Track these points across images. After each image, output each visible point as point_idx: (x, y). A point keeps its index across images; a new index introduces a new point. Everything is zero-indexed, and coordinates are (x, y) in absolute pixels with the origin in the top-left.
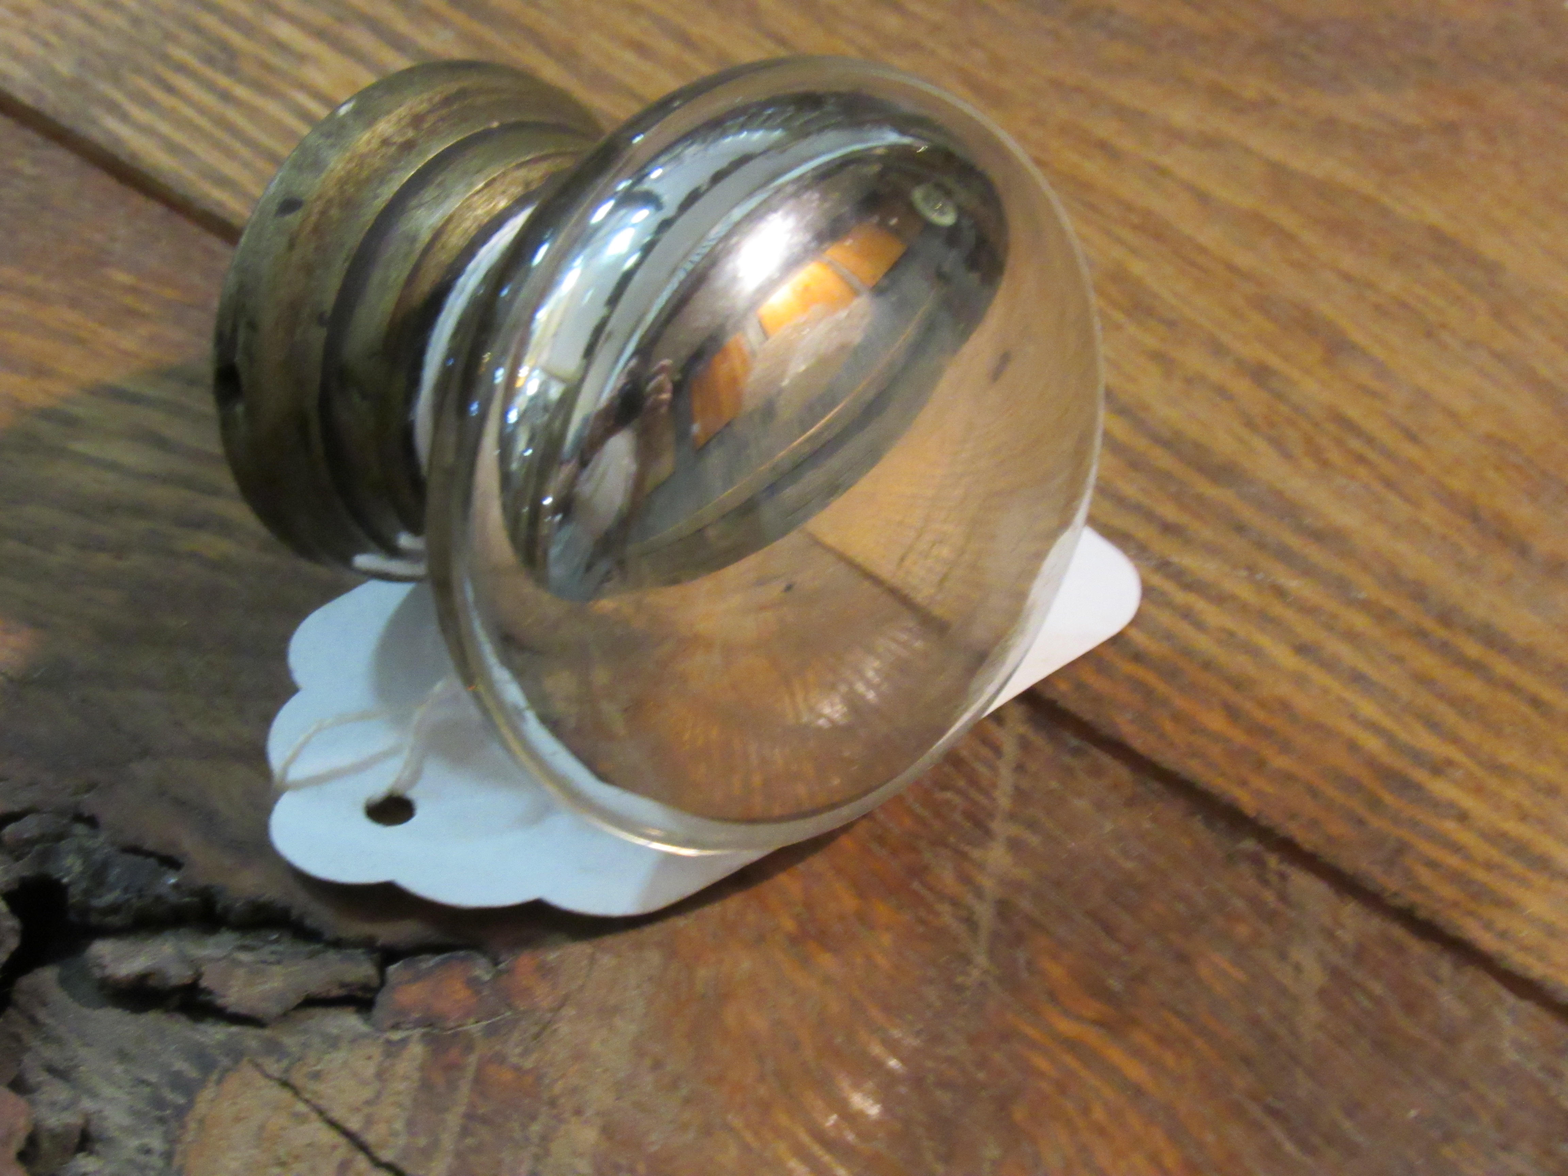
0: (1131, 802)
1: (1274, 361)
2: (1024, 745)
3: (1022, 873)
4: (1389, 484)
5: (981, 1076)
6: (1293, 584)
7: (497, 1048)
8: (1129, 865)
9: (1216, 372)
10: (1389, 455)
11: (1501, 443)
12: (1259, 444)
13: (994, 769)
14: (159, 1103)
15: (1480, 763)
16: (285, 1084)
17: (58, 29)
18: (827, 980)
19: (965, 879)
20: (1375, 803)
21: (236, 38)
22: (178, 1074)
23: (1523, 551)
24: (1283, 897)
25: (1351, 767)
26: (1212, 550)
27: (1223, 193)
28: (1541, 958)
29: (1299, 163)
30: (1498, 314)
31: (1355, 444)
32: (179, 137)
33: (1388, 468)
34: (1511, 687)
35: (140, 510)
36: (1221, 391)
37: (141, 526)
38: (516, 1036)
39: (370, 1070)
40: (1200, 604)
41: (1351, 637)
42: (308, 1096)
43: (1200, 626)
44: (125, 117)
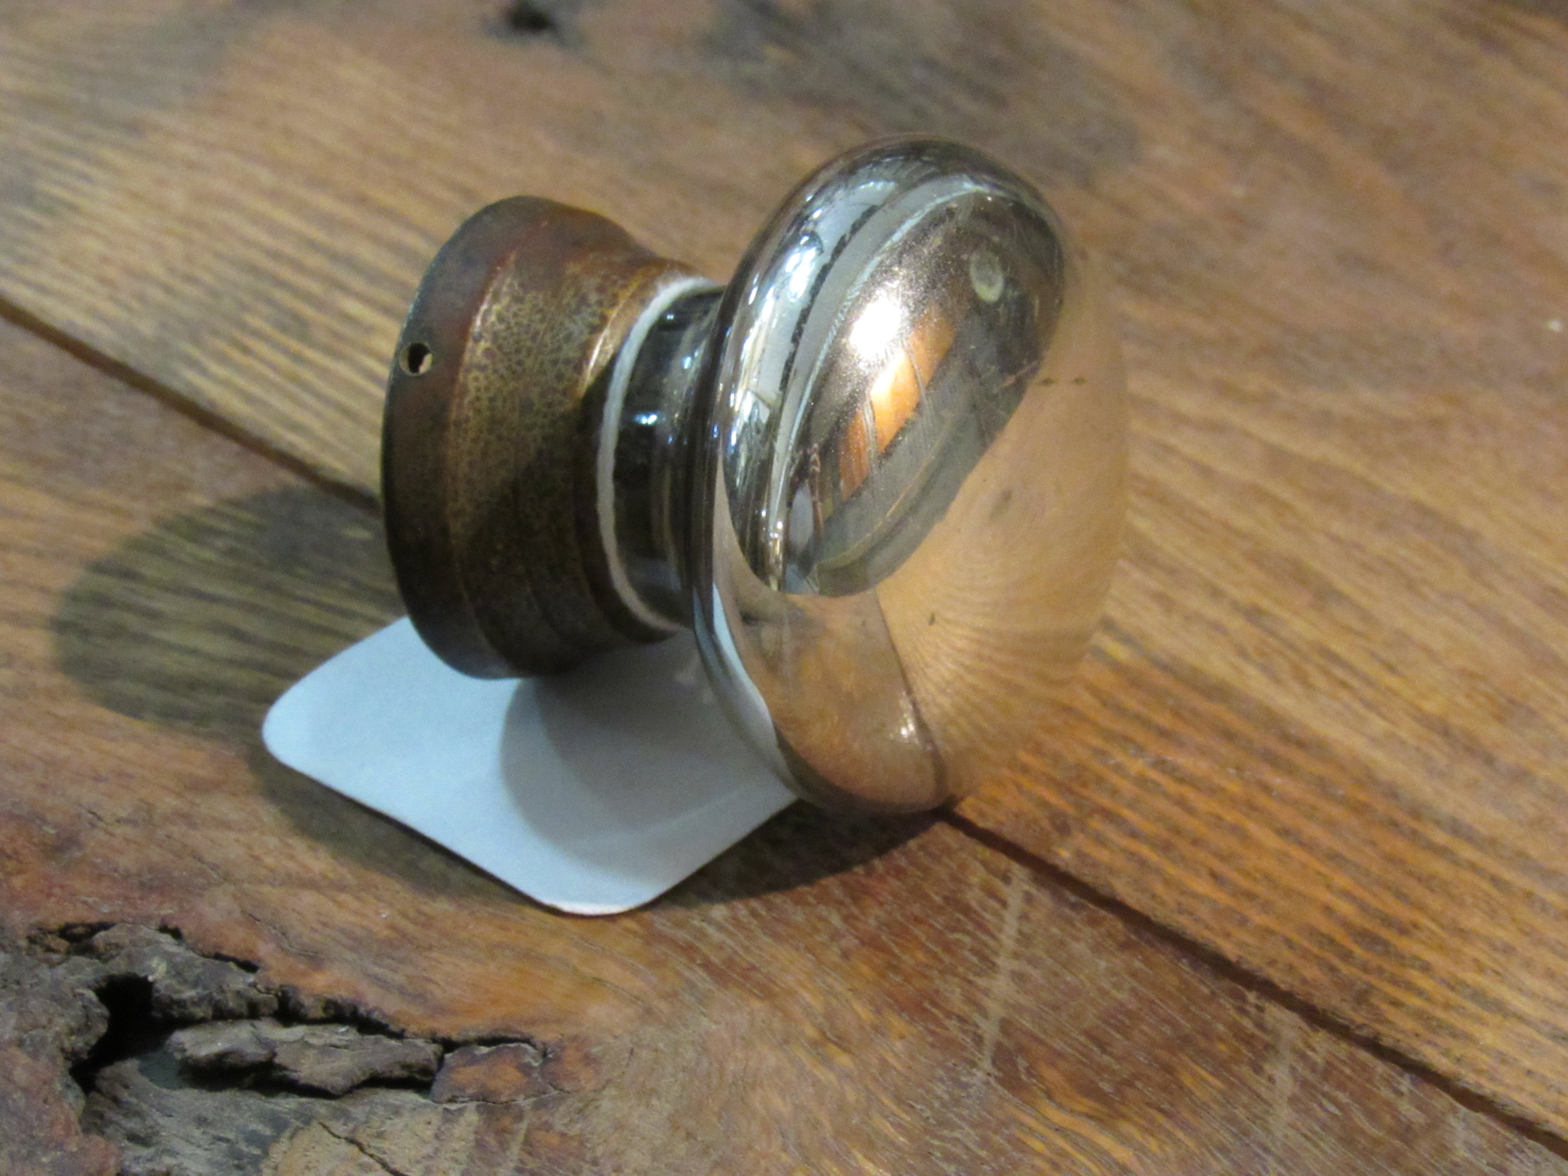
0: (1125, 946)
1: (1265, 603)
2: (1029, 899)
3: (1023, 999)
4: (1369, 706)
5: (983, 1153)
6: (1277, 780)
7: (544, 1118)
8: (1122, 996)
9: (1213, 612)
10: (1369, 682)
11: (1472, 675)
12: (1251, 670)
13: (1001, 918)
14: (237, 1155)
15: (1442, 926)
16: (352, 1141)
17: (142, 298)
18: (846, 1076)
19: (970, 1001)
20: (1347, 956)
21: (308, 312)
22: (253, 1132)
23: (1489, 761)
24: (1260, 1026)
25: (1325, 925)
26: (1203, 752)
27: (1225, 468)
28: (1492, 1079)
29: (1295, 447)
30: (1475, 573)
31: (1339, 673)
32: (255, 390)
33: (1369, 693)
34: (1474, 868)
35: (220, 688)
36: (1217, 627)
37: (220, 700)
38: (562, 1109)
39: (429, 1133)
40: (1191, 795)
41: (1330, 824)
42: (372, 1152)
43: (1190, 810)
44: (204, 372)
